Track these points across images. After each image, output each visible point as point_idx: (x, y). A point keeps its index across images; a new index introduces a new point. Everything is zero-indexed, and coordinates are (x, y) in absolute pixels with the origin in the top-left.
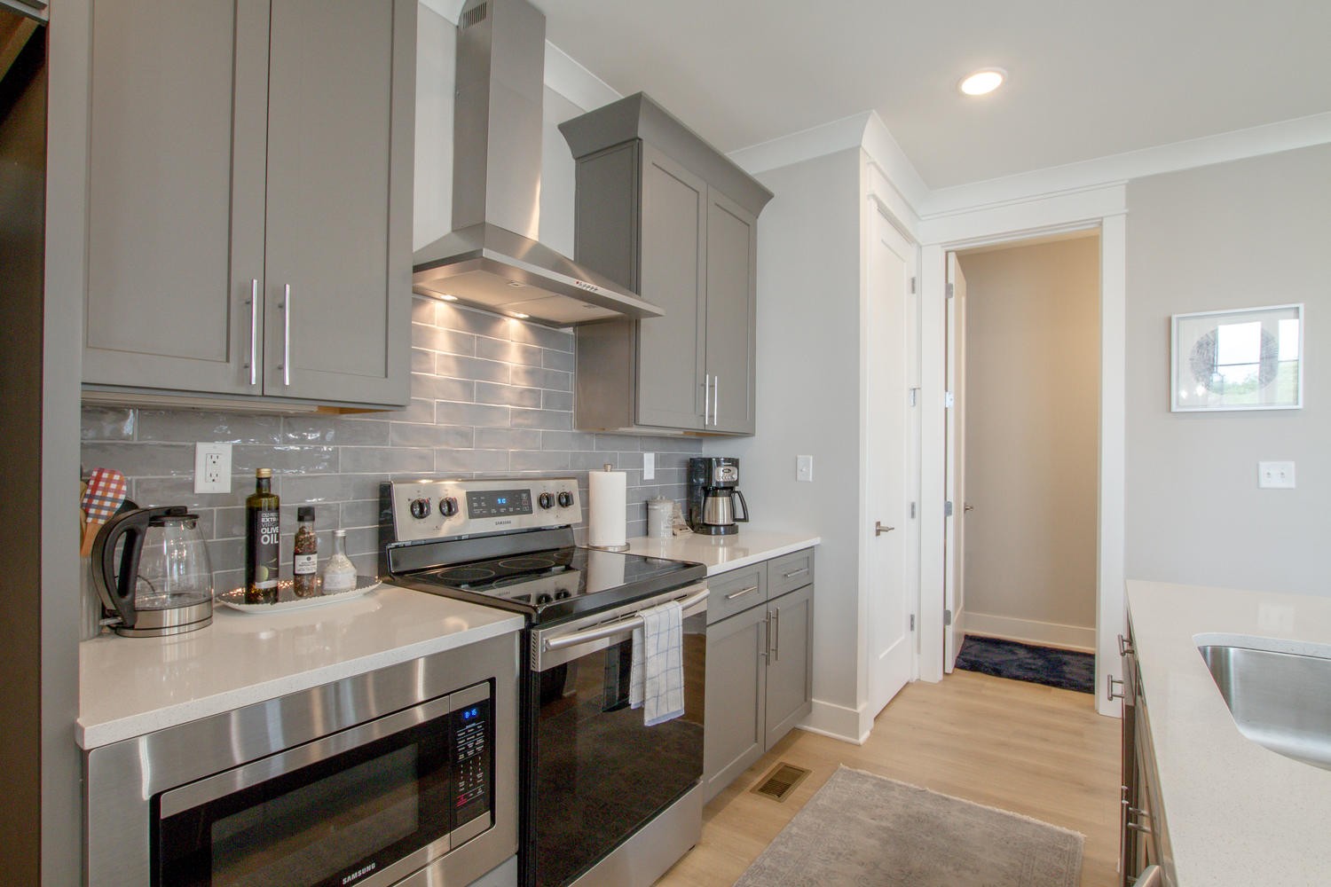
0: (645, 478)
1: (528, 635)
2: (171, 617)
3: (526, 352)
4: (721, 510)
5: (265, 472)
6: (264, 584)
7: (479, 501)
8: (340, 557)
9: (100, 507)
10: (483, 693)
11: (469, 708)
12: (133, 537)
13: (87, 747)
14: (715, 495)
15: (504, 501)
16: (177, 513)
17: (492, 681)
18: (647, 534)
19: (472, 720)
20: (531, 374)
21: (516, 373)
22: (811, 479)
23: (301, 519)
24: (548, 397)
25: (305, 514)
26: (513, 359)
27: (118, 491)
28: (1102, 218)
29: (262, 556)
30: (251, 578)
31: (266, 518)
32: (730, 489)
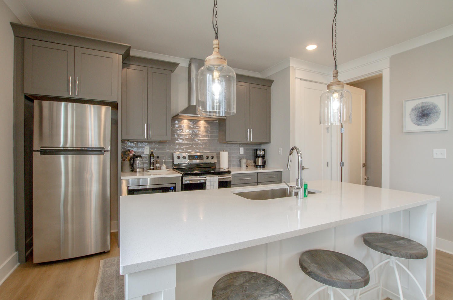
0: (241, 153)
1: (183, 177)
2: (138, 170)
3: (205, 127)
4: (260, 162)
5: (152, 151)
6: (152, 168)
7: (191, 157)
8: (164, 165)
9: (131, 155)
10: (174, 185)
11: (172, 187)
12: (134, 159)
13: (121, 179)
14: (258, 158)
15: (197, 157)
16: (140, 156)
17: (176, 184)
18: (240, 167)
19: (172, 189)
20: (206, 131)
21: (203, 131)
22: (281, 154)
23: (157, 158)
24: (211, 136)
25: (158, 157)
26: (202, 129)
27: (133, 153)
28: (382, 70)
29: (151, 163)
30: (150, 167)
31: (152, 158)
32: (263, 157)
